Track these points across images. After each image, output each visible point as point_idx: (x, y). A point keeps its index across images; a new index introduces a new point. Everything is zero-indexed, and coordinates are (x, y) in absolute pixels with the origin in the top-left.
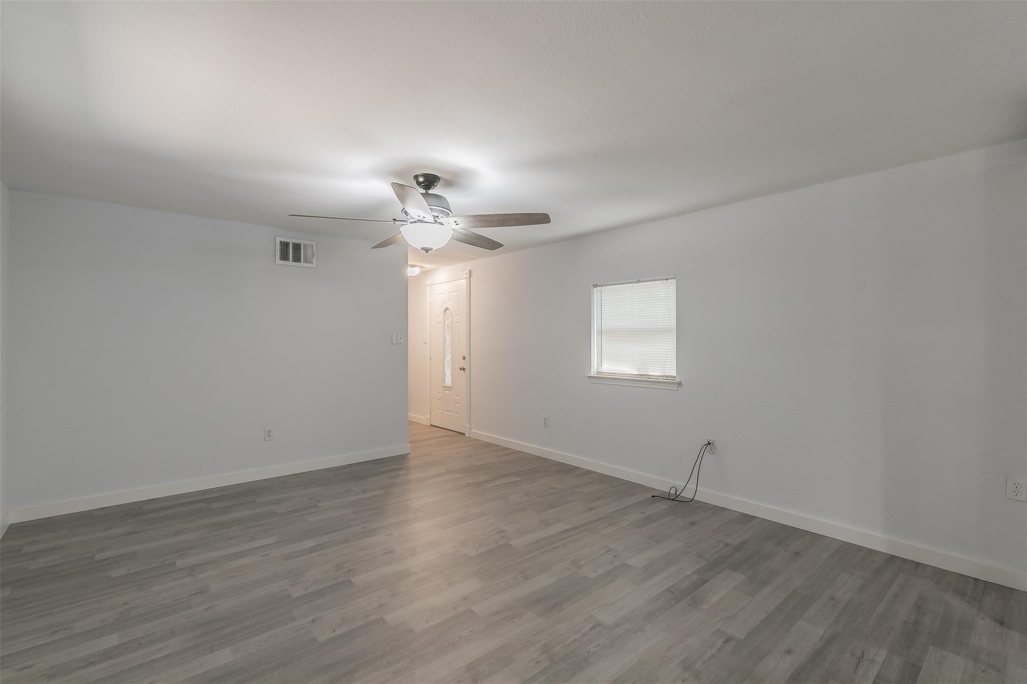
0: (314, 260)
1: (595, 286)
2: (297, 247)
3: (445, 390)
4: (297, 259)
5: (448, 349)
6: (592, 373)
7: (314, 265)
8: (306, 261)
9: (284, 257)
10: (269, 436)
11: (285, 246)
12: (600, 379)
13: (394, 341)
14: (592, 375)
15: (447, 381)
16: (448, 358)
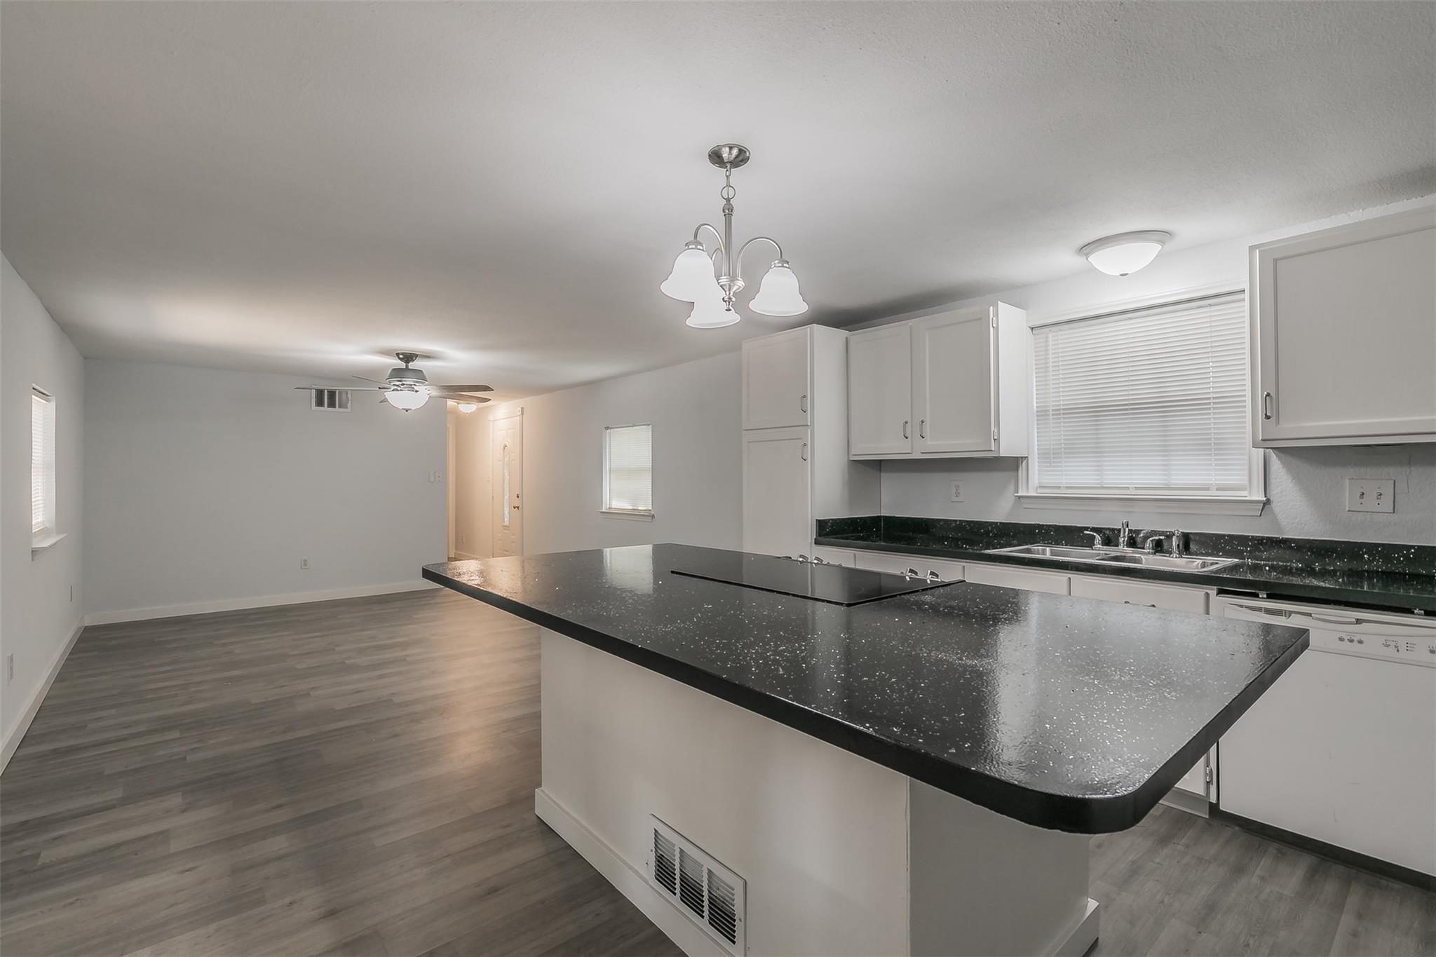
0: (349, 405)
1: (607, 428)
2: (332, 394)
3: (505, 529)
4: (332, 404)
5: (507, 486)
6: (604, 508)
7: (348, 410)
8: (340, 407)
9: (320, 403)
10: (305, 565)
11: (320, 393)
12: (610, 514)
13: (432, 480)
14: (603, 510)
15: (506, 520)
16: (506, 497)
